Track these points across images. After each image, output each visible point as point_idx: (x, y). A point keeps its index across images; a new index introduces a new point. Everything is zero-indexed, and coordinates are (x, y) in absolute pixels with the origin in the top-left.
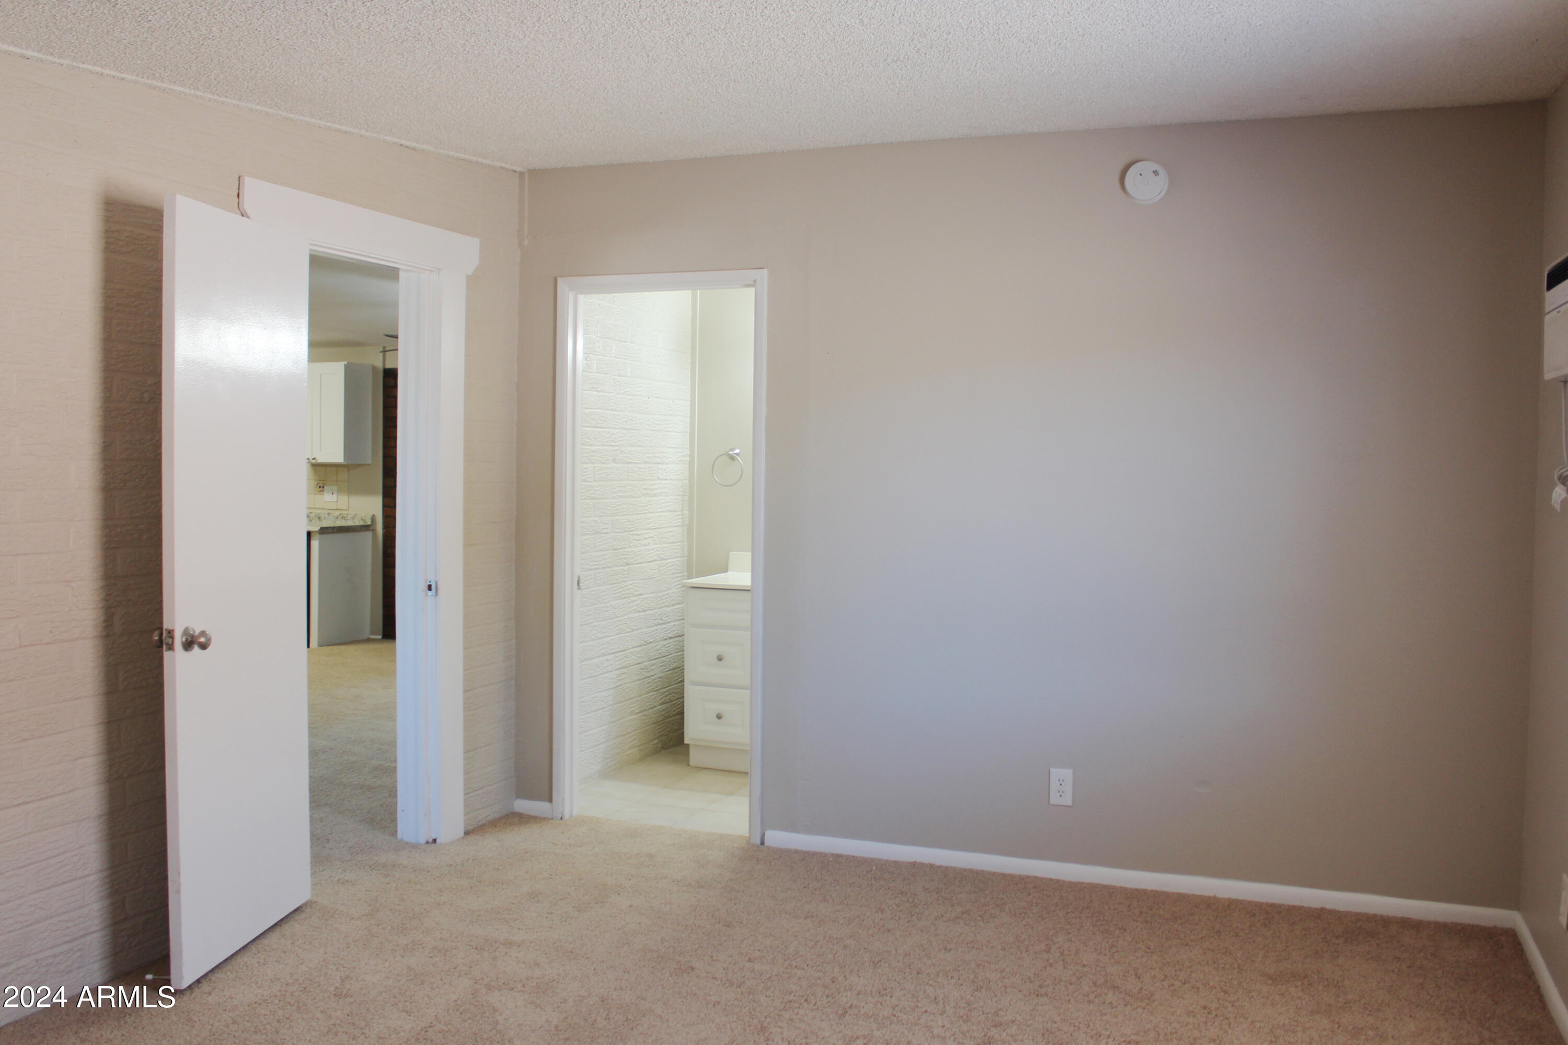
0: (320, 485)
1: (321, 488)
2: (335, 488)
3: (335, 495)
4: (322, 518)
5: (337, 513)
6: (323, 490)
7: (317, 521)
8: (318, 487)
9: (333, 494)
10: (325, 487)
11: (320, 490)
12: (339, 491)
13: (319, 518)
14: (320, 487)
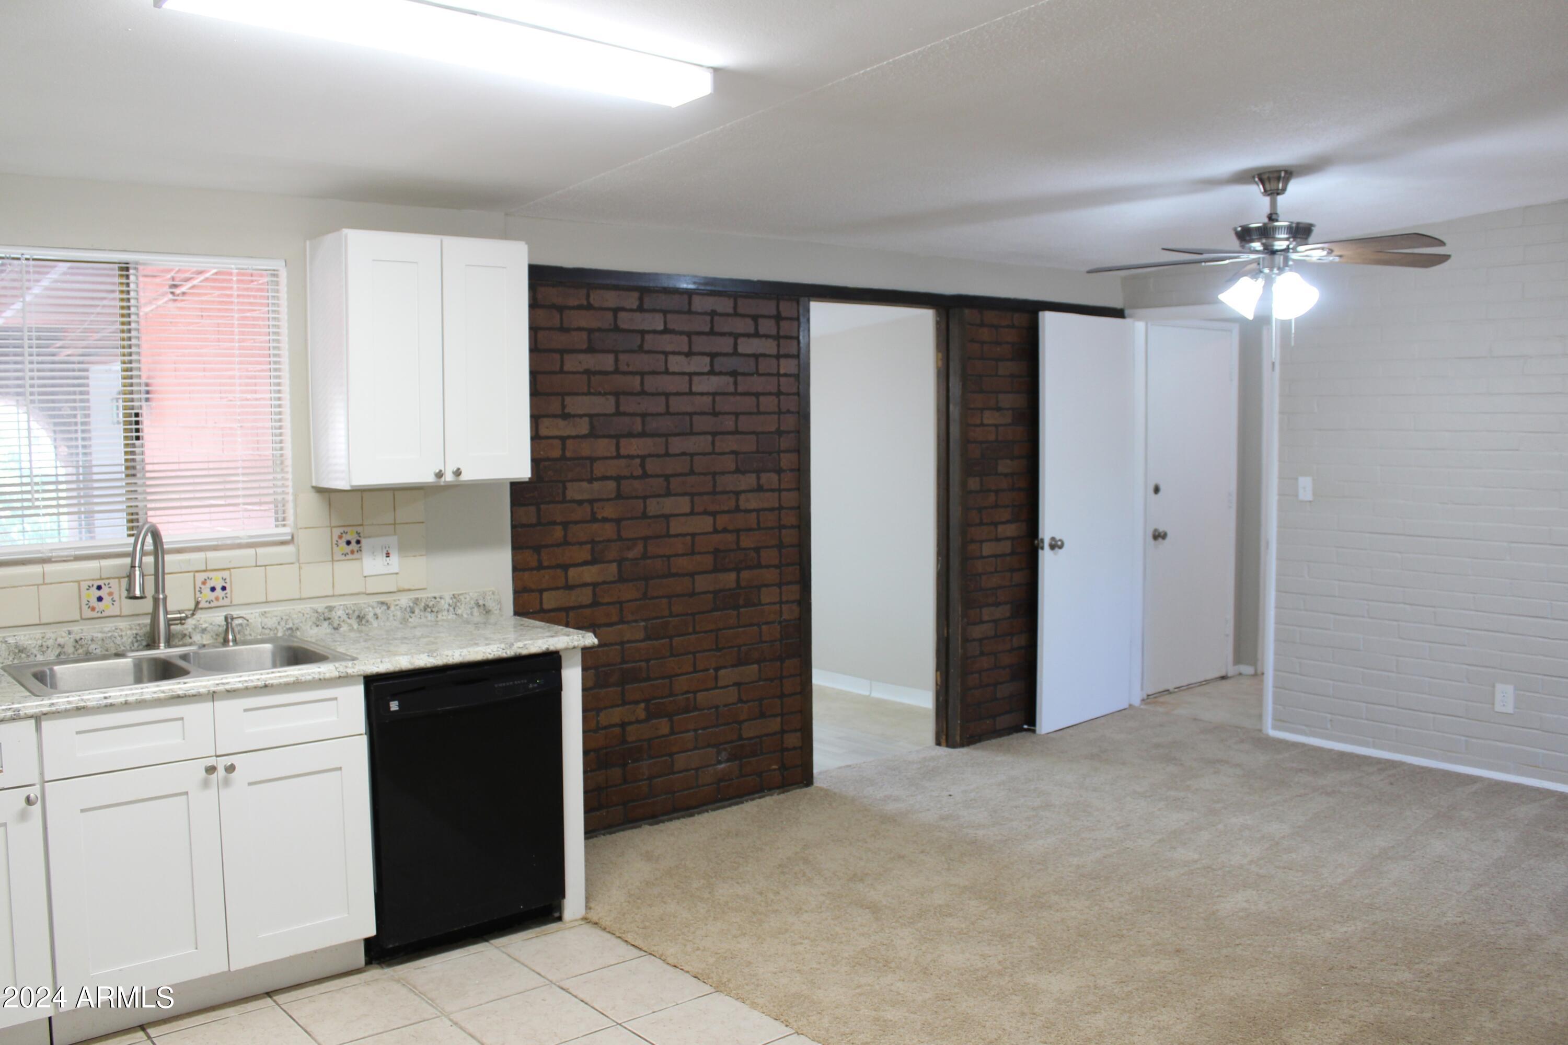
0: (348, 537)
1: (354, 546)
2: (393, 540)
3: (395, 559)
4: (370, 616)
5: (405, 600)
6: (360, 550)
7: (356, 626)
8: (342, 543)
9: (388, 555)
10: (363, 541)
11: (348, 549)
12: (405, 548)
13: (360, 618)
14: (349, 543)
